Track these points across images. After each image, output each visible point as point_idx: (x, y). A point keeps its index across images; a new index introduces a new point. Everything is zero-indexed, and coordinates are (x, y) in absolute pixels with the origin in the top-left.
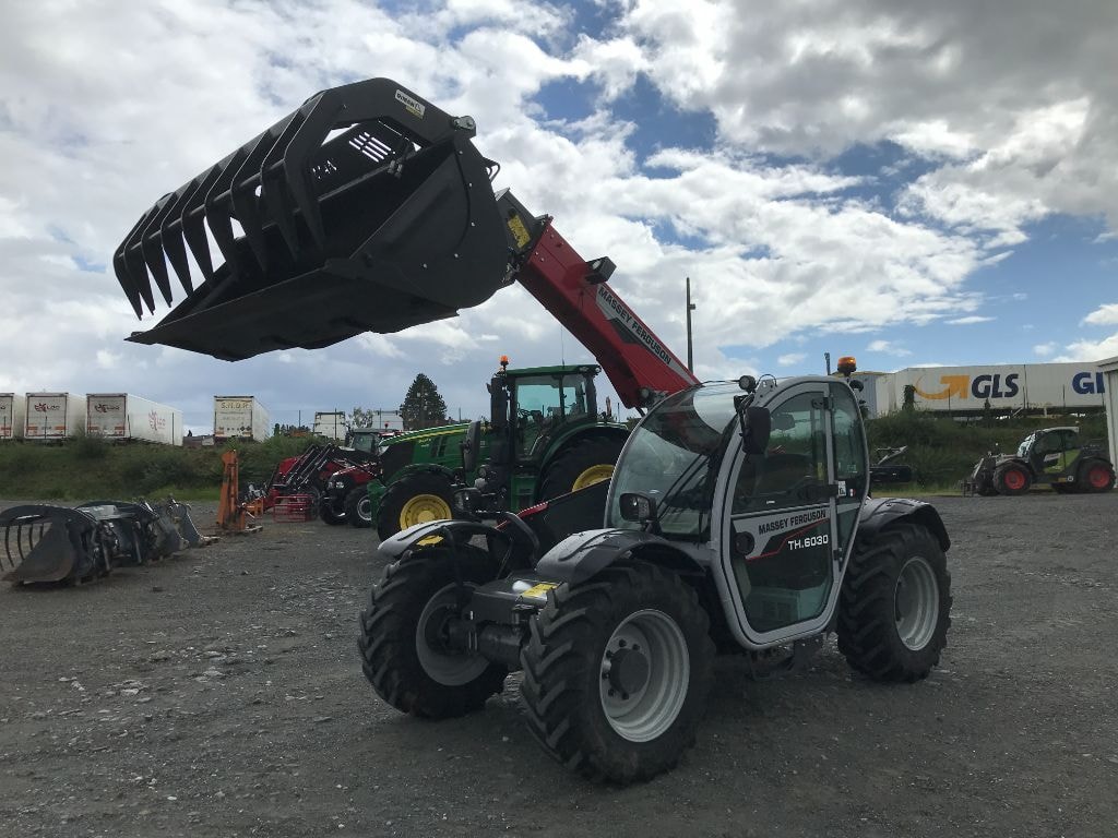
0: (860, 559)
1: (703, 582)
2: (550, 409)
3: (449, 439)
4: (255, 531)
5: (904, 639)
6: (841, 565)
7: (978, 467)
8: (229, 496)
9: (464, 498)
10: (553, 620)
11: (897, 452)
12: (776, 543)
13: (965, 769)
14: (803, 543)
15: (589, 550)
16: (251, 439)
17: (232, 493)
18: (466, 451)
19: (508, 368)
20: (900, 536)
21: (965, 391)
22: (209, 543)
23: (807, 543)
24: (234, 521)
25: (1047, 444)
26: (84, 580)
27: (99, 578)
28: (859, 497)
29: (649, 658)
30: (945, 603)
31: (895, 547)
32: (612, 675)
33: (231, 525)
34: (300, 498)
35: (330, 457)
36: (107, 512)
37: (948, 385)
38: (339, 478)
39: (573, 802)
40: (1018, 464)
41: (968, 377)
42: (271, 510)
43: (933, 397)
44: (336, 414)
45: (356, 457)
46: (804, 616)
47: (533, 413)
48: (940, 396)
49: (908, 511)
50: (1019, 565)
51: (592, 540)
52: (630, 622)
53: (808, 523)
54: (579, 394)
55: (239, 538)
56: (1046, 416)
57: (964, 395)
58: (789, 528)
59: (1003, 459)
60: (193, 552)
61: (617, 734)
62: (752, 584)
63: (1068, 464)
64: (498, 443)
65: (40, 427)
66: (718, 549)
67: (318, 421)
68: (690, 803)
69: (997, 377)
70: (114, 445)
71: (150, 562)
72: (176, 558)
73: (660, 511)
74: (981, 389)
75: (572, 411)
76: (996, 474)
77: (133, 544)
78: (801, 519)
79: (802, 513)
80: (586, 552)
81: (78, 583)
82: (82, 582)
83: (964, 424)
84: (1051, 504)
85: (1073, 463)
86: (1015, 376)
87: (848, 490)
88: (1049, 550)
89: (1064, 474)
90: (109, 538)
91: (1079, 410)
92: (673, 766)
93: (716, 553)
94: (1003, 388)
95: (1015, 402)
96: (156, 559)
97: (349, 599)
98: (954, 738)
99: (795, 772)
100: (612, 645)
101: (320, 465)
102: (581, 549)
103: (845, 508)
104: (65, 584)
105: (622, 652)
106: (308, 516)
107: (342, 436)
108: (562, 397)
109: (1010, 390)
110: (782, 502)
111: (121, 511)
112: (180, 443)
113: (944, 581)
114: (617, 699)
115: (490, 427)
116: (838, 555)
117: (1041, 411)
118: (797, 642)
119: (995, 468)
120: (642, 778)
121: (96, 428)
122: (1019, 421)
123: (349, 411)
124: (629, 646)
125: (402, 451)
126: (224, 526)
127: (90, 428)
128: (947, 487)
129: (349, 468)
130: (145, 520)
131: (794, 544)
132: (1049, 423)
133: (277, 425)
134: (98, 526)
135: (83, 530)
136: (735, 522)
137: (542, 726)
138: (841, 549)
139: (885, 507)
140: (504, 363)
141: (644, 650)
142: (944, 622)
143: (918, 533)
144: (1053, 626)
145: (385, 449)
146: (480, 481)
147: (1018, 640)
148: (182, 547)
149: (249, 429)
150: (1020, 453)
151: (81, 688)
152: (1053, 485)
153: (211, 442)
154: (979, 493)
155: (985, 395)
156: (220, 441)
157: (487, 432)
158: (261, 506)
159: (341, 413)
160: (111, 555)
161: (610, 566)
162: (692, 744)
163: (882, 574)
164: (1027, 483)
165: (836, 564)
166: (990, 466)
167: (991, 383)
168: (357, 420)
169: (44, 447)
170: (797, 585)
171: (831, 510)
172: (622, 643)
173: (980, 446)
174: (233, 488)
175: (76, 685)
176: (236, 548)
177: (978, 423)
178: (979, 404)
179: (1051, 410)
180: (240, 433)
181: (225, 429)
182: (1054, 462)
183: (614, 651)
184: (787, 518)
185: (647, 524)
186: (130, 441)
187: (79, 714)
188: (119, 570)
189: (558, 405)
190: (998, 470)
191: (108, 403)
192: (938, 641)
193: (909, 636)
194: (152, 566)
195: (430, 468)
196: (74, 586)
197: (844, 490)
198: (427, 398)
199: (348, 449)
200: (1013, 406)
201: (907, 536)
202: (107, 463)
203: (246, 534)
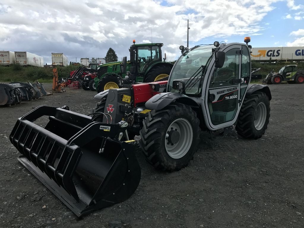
0: (245, 102)
1: (198, 109)
2: (148, 57)
3: (118, 65)
4: (63, 92)
5: (255, 127)
6: (240, 104)
7: (267, 76)
8: (55, 81)
9: (121, 82)
10: (150, 121)
11: (257, 70)
12: (222, 97)
13: (276, 167)
14: (230, 98)
15: (162, 99)
16: (63, 66)
17: (56, 80)
18: (122, 67)
19: (135, 44)
20: (257, 96)
21: (265, 55)
22: (50, 95)
23: (231, 97)
24: (57, 89)
25: (288, 70)
26: (12, 105)
27: (17, 104)
28: (247, 83)
29: (180, 133)
30: (268, 116)
31: (256, 99)
32: (169, 139)
33: (57, 90)
34: (76, 82)
35: (84, 71)
36: (18, 85)
37: (260, 53)
38: (87, 77)
39: (156, 177)
40: (279, 75)
41: (266, 51)
42: (68, 86)
43: (256, 56)
44: (86, 59)
45: (92, 71)
46: (228, 120)
47: (143, 58)
48: (257, 56)
49: (261, 88)
50: (281, 104)
51: (164, 96)
52: (175, 122)
53: (232, 91)
54: (157, 53)
55: (59, 93)
56: (287, 62)
57: (264, 56)
58: (226, 93)
59: (275, 74)
60: (45, 97)
61: (170, 156)
62: (213, 110)
63: (293, 75)
64: (133, 67)
65: (2, 61)
66: (204, 99)
67: (82, 61)
68: (192, 178)
69: (274, 51)
70: (24, 67)
71: (32, 100)
72: (40, 99)
73: (186, 86)
74: (269, 54)
75: (154, 58)
76: (272, 78)
77: (26, 95)
78: (230, 90)
79: (230, 88)
80: (161, 100)
81: (10, 106)
82: (11, 105)
83: (263, 64)
84: (288, 87)
85: (294, 75)
86: (279, 50)
87: (244, 81)
88: (289, 100)
89: (291, 78)
90: (18, 93)
91: (295, 60)
92: (186, 166)
93: (203, 101)
94: (276, 54)
95: (278, 58)
96: (34, 99)
97: (89, 112)
98: (272, 157)
99: (224, 168)
100: (169, 129)
101: (81, 73)
102: (160, 99)
103: (242, 87)
104: (6, 106)
105: (172, 131)
106: (79, 87)
107: (88, 65)
108: (152, 53)
109: (277, 54)
110: (225, 84)
111: (21, 85)
112: (43, 67)
113: (268, 110)
114: (170, 145)
115: (130, 62)
116: (240, 101)
117: (285, 61)
118: (225, 128)
119: (272, 76)
120: (177, 169)
121: (18, 62)
122: (278, 64)
123: (90, 59)
124: (174, 129)
125: (104, 68)
126: (54, 90)
127: (16, 62)
128: (257, 82)
129: (90, 74)
130: (29, 88)
131: (227, 98)
132: (287, 64)
133: (71, 62)
134: (14, 89)
135: (9, 91)
136: (210, 90)
137: (147, 153)
138: (241, 100)
139: (253, 87)
140: (134, 42)
141: (179, 131)
142: (267, 122)
143: (263, 95)
144: (295, 122)
145: (99, 68)
146: (127, 77)
147: (286, 126)
148: (41, 96)
149: (62, 63)
150: (280, 72)
151: (7, 138)
152: (288, 82)
153: (52, 66)
154: (267, 83)
155: (270, 56)
156: (54, 66)
157: (129, 64)
158: (65, 84)
159: (88, 59)
160: (19, 98)
161: (169, 105)
162: (192, 159)
163: (252, 107)
164: (281, 81)
165: (239, 104)
166: (271, 76)
167: (272, 52)
168: (93, 61)
169: (4, 67)
170: (227, 111)
171: (239, 87)
172: (172, 128)
173: (267, 70)
174: (56, 79)
175: (5, 137)
176: (57, 96)
177: (267, 64)
178: (268, 58)
179: (288, 60)
180: (59, 64)
181: (55, 63)
182: (289, 75)
183: (169, 131)
184: (226, 89)
185: (181, 91)
186: (29, 66)
187: (5, 146)
188: (22, 102)
189: (150, 56)
190: (273, 77)
191: (21, 54)
192: (265, 127)
193: (257, 126)
194: (33, 101)
195: (113, 74)
196: (9, 107)
197: (243, 81)
198: (112, 55)
199: (89, 68)
200: (278, 59)
201: (260, 96)
202: (22, 72)
203: (61, 92)
